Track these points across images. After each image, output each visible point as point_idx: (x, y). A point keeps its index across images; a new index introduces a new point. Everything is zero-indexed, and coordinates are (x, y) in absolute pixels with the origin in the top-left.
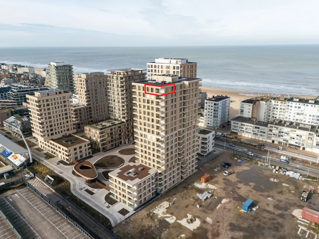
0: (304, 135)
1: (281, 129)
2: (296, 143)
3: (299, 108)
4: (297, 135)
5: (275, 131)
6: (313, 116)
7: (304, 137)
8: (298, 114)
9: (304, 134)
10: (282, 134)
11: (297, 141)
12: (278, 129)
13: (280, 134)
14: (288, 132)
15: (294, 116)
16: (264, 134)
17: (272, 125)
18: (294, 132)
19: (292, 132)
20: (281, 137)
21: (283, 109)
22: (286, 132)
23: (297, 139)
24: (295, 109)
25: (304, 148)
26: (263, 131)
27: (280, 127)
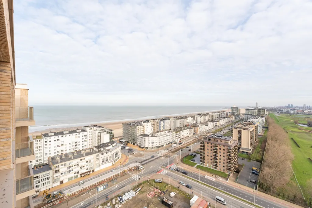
0: (92, 159)
1: (69, 164)
2: (87, 169)
3: (58, 140)
4: (87, 162)
5: (63, 169)
6: (72, 143)
7: (92, 161)
8: (58, 146)
9: (92, 157)
10: (71, 168)
11: (88, 167)
12: (66, 165)
13: (69, 170)
14: (78, 163)
15: (54, 149)
16: (48, 181)
17: (57, 165)
18: (84, 160)
19: (81, 161)
20: (70, 172)
21: (39, 147)
22: (75, 164)
23: (87, 165)
24: (55, 142)
25: (93, 171)
26: (46, 177)
27: (67, 163)
